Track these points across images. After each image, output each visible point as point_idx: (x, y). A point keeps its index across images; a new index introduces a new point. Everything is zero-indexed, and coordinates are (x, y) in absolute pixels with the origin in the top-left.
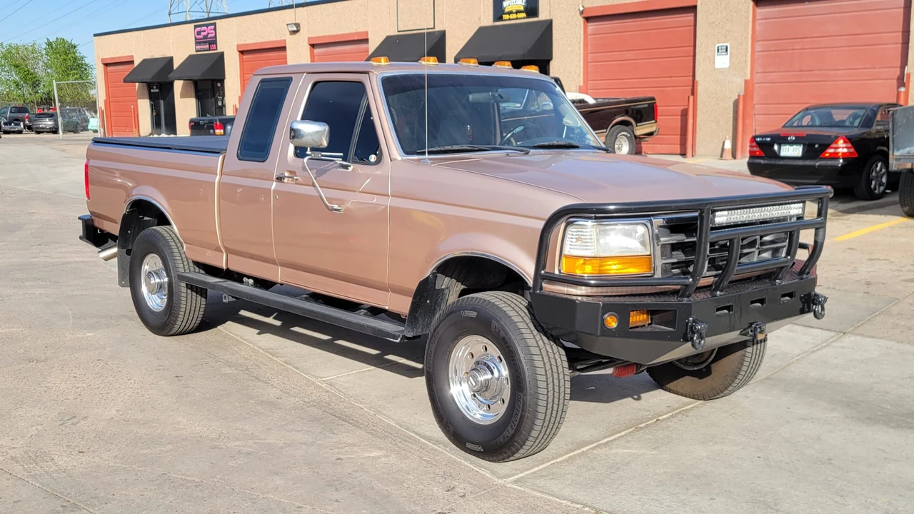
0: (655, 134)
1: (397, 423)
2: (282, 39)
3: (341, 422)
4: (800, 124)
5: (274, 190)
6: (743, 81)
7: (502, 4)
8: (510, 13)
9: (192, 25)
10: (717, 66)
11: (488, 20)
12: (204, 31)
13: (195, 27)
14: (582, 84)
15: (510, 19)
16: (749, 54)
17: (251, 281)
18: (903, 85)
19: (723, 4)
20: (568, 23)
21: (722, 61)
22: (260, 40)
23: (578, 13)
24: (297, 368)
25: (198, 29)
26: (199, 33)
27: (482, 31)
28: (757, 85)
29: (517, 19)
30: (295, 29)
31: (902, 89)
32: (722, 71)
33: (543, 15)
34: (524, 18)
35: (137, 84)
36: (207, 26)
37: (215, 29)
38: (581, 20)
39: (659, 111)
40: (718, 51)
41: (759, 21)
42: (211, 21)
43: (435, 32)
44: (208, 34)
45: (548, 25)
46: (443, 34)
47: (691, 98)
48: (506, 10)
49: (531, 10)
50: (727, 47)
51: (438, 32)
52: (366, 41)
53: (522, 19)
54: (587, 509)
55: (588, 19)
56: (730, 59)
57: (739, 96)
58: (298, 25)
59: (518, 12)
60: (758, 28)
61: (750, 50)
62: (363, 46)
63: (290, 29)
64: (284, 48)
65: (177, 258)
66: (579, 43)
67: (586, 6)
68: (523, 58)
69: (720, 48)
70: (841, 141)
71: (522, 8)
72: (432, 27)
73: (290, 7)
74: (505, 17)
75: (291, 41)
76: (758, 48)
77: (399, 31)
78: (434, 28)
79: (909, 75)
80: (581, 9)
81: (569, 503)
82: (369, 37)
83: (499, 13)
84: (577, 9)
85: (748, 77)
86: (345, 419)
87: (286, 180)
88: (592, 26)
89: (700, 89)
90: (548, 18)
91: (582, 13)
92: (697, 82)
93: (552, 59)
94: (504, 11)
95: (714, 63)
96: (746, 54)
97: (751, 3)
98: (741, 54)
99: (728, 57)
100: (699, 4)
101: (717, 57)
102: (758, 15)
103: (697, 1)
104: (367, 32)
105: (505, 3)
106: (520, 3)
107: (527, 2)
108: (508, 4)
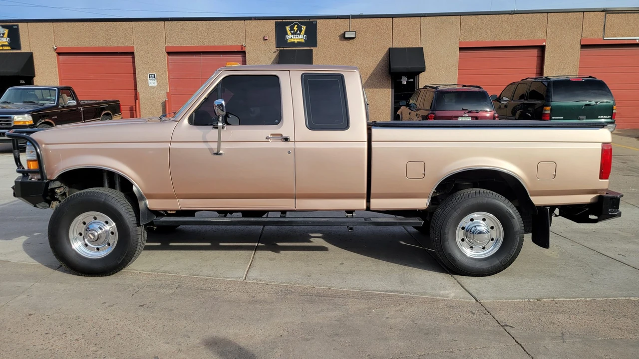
6: (166, 93)
10: (150, 85)
16: (168, 79)
19: (150, 53)
20: (45, 55)
21: (152, 83)
23: (52, 50)
28: (172, 95)
29: (3, 50)
32: (153, 87)
33: (25, 49)
34: (9, 50)
38: (56, 55)
40: (150, 77)
41: (171, 63)
45: (30, 56)
47: (136, 101)
49: (15, 45)
50: (154, 75)
53: (7, 50)
55: (60, 54)
56: (158, 82)
57: (166, 100)
59: (3, 46)
60: (171, 67)
61: (168, 77)
66: (55, 68)
67: (58, 46)
68: (18, 75)
69: (150, 75)
71: (7, 44)
80: (55, 48)
84: (52, 47)
85: (168, 91)
88: (63, 58)
89: (141, 96)
90: (29, 51)
91: (56, 50)
92: (139, 93)
93: (35, 76)
95: (148, 83)
96: (166, 79)
97: (166, 54)
98: (163, 79)
99: (155, 80)
100: (135, 52)
101: (149, 80)
102: (170, 60)
103: (134, 50)
106: (5, 40)
107: (11, 40)
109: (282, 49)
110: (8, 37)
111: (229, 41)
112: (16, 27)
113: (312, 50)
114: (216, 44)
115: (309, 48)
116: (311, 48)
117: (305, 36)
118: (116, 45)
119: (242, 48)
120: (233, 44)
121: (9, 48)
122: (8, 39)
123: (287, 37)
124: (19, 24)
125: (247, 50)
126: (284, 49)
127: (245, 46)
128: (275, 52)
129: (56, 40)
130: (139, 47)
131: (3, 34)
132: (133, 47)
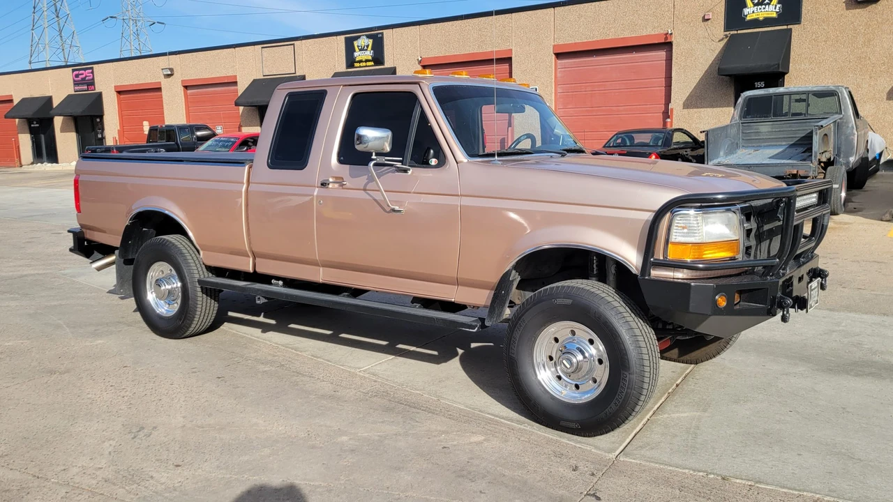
1: (467, 407)
2: (157, 81)
3: (414, 410)
5: (317, 196)
7: (353, 55)
8: (360, 61)
9: (71, 69)
11: (342, 68)
12: (82, 74)
13: (73, 71)
15: (360, 67)
16: (554, 94)
17: (281, 283)
18: (669, 117)
19: (532, 57)
20: (408, 70)
22: (136, 82)
23: (417, 62)
24: (328, 361)
25: (75, 73)
26: (77, 76)
27: (336, 75)
29: (366, 66)
30: (169, 73)
31: (669, 120)
33: (388, 64)
34: (372, 66)
35: (17, 120)
36: (85, 69)
37: (92, 73)
41: (559, 70)
42: (89, 66)
43: (296, 76)
44: (86, 76)
45: (393, 70)
46: (303, 78)
47: (510, 129)
48: (357, 59)
49: (378, 59)
50: (537, 89)
51: (298, 75)
52: (235, 83)
53: (370, 66)
54: (712, 476)
55: (425, 67)
58: (171, 70)
59: (367, 61)
60: (559, 75)
61: (554, 91)
62: (233, 88)
63: (165, 73)
64: (159, 89)
65: (192, 264)
67: (424, 57)
70: (654, 157)
71: (370, 58)
72: (294, 72)
73: (164, 54)
74: (357, 65)
75: (165, 84)
76: (560, 90)
77: (264, 76)
79: (672, 109)
80: (420, 59)
81: (691, 472)
82: (238, 80)
83: (351, 62)
84: (416, 59)
86: (415, 406)
87: (330, 186)
89: (516, 122)
90: (393, 66)
91: (420, 62)
94: (355, 60)
96: (551, 94)
97: (554, 56)
98: (547, 94)
100: (513, 56)
102: (558, 65)
103: (512, 54)
104: (236, 76)
105: (356, 54)
106: (369, 54)
107: (374, 53)
108: (358, 55)
109: (736, 32)
110: (372, 49)
111: (646, 28)
112: (380, 35)
113: (791, 29)
114: (627, 34)
115: (785, 27)
116: (789, 27)
117: (778, 6)
118: (490, 50)
119: (666, 38)
120: (653, 33)
121: (372, 63)
122: (372, 51)
123: (746, 11)
124: (384, 31)
125: (674, 40)
126: (739, 32)
127: (671, 34)
128: (722, 39)
129: (421, 49)
130: (519, 49)
131: (368, 46)
132: (511, 50)
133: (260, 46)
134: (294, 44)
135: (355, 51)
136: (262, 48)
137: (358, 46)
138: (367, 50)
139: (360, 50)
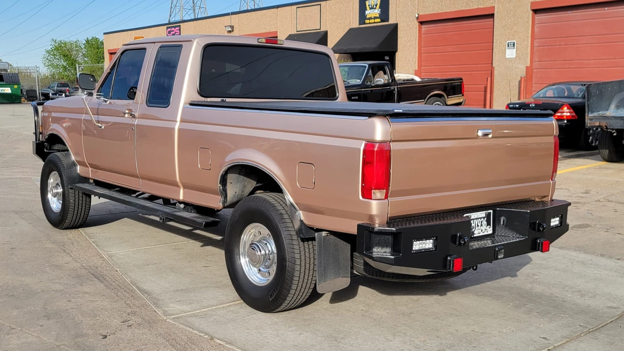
0: (463, 104)
4: (544, 96)
6: (525, 68)
7: (365, 13)
8: (370, 19)
9: (166, 27)
10: (507, 57)
11: (356, 24)
12: (173, 31)
13: (168, 28)
14: (417, 68)
15: (370, 23)
16: (529, 48)
19: (512, 13)
20: (408, 26)
21: (511, 53)
23: (415, 19)
25: (169, 29)
26: (170, 32)
27: (351, 31)
28: (535, 70)
29: (375, 23)
30: (230, 29)
32: (510, 60)
33: (392, 20)
34: (379, 22)
36: (175, 27)
37: (180, 30)
38: (417, 24)
39: (465, 88)
40: (508, 46)
41: (537, 25)
42: (177, 24)
43: (320, 32)
44: (175, 33)
45: (395, 27)
46: (326, 33)
47: (489, 79)
48: (368, 17)
50: (514, 43)
51: (323, 32)
53: (378, 22)
54: (206, 336)
55: (421, 23)
56: (516, 52)
57: (521, 78)
58: (232, 27)
59: (375, 18)
60: (536, 30)
61: (530, 45)
63: (227, 30)
66: (415, 40)
67: (421, 14)
68: (375, 50)
69: (509, 44)
70: (566, 108)
71: (378, 16)
72: (319, 28)
73: (228, 14)
74: (367, 21)
76: (536, 44)
77: (297, 31)
78: (320, 29)
80: (417, 16)
82: (278, 36)
83: (362, 18)
84: (414, 16)
85: (529, 64)
88: (424, 28)
89: (496, 73)
90: (395, 22)
91: (417, 18)
92: (494, 67)
93: (397, 51)
94: (366, 17)
95: (505, 54)
96: (527, 48)
97: (531, 12)
98: (523, 48)
99: (515, 50)
100: (496, 13)
101: (507, 50)
102: (536, 20)
103: (494, 11)
104: (277, 32)
105: (367, 12)
106: (377, 12)
107: (381, 11)
108: (369, 13)
110: (380, 8)
118: (475, 7)
121: (379, 20)
122: (379, 10)
129: (419, 7)
130: (500, 6)
131: (376, 5)
132: (494, 7)
133: (295, 7)
134: (320, 5)
135: (366, 9)
136: (297, 8)
137: (369, 5)
138: (375, 8)
139: (370, 9)
